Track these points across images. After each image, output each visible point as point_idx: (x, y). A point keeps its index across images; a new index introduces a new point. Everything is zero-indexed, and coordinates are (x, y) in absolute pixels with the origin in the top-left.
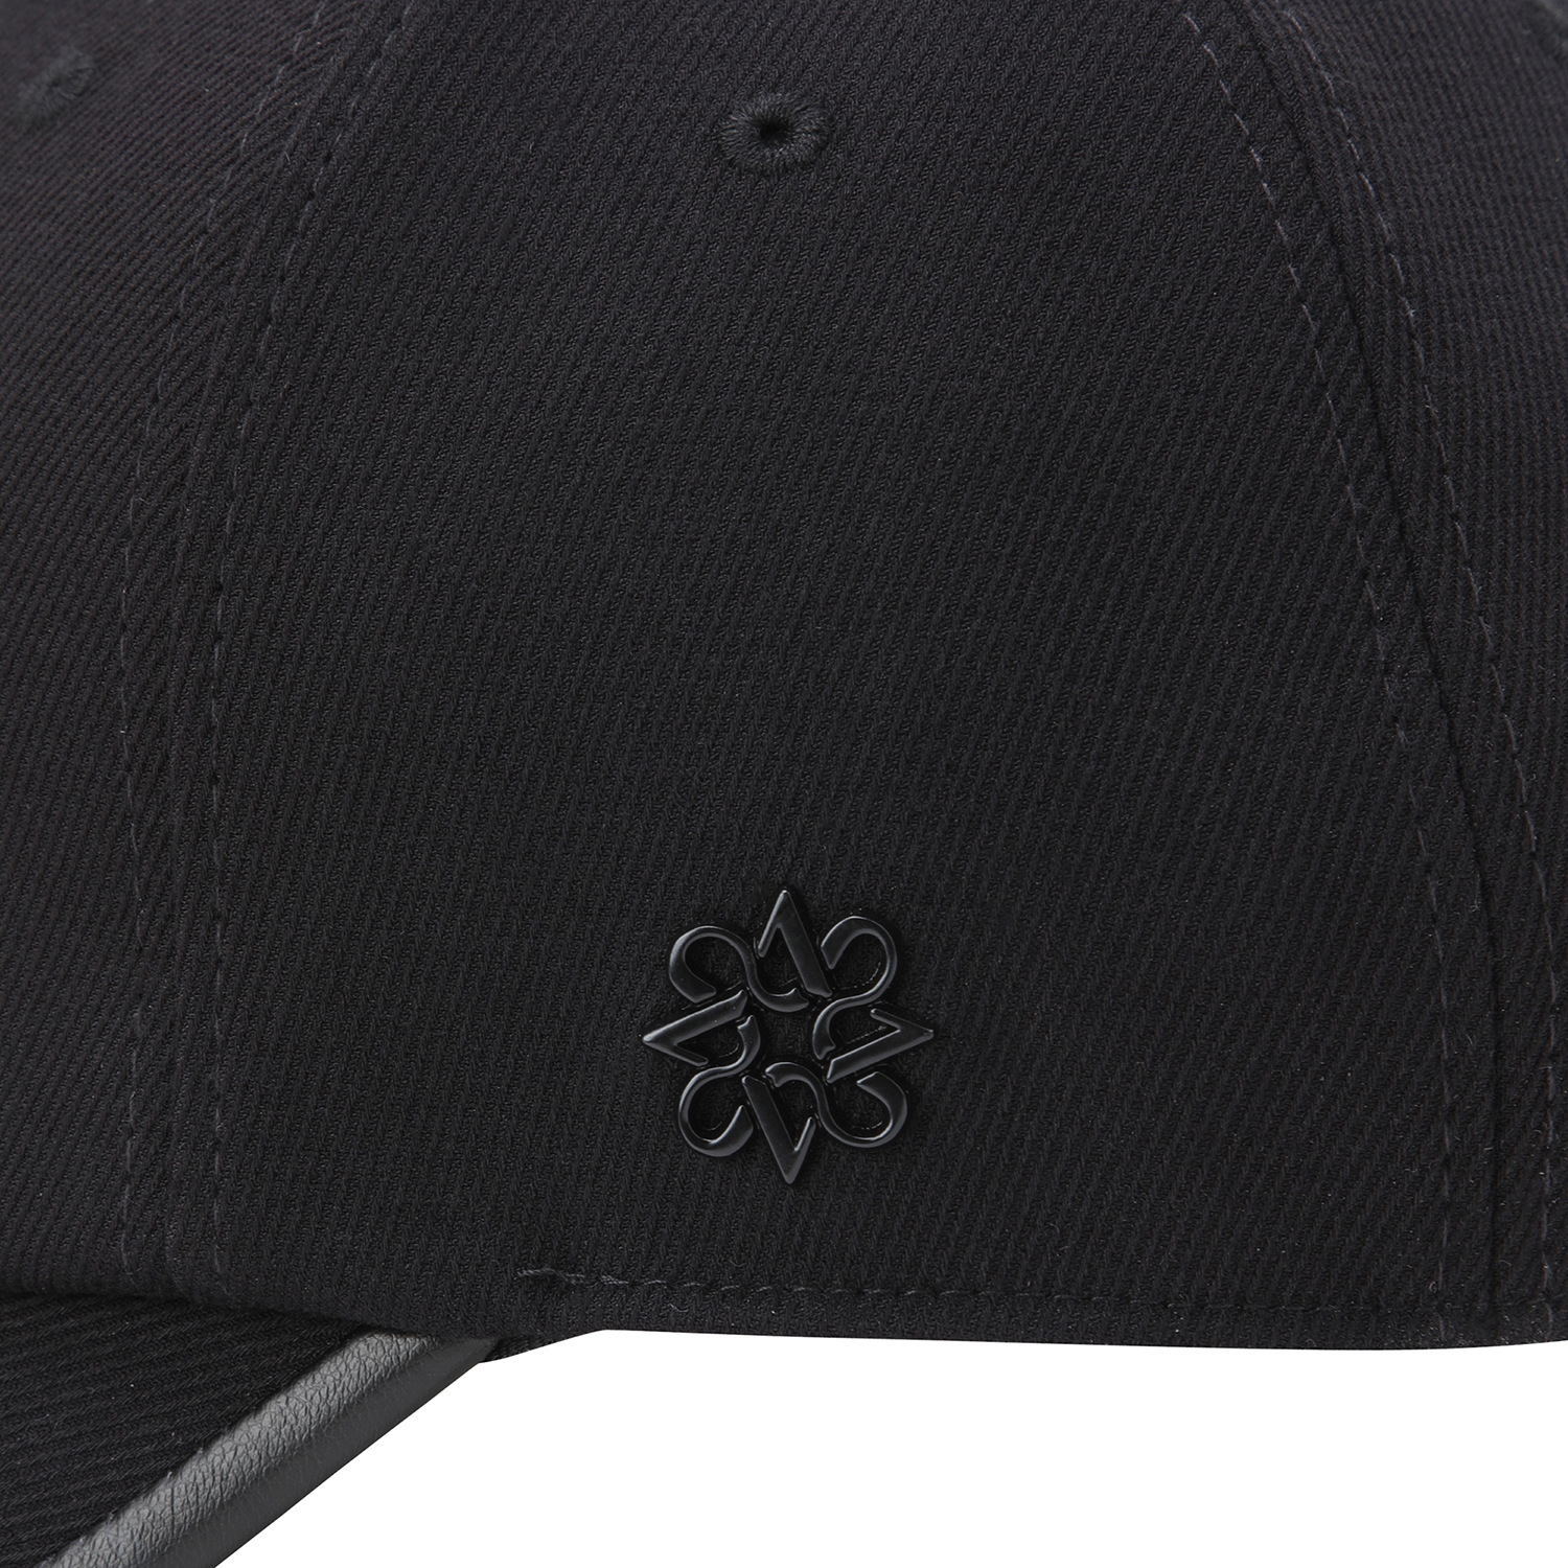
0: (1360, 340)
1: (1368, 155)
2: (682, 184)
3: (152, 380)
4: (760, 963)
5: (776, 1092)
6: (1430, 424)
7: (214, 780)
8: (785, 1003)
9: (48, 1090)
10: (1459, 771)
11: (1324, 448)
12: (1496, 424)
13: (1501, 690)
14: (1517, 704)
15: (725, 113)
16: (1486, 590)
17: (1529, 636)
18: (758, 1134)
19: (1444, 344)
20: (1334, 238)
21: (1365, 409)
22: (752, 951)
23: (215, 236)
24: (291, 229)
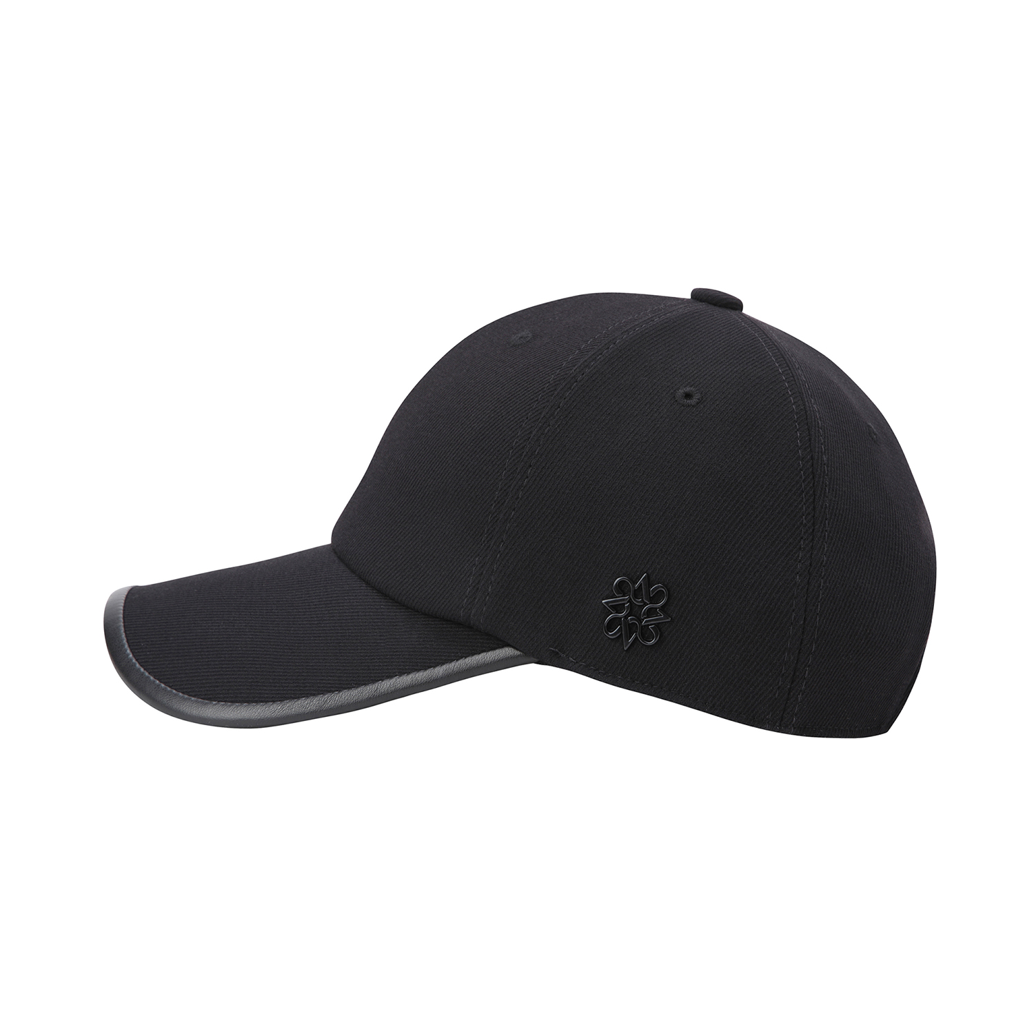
0: (814, 483)
1: (825, 442)
2: (664, 403)
3: (528, 413)
4: (635, 590)
5: (629, 624)
6: (826, 507)
7: (514, 509)
8: (638, 602)
9: (453, 571)
10: (807, 590)
11: (800, 506)
12: (841, 512)
13: (823, 573)
14: (825, 578)
15: (678, 389)
16: (827, 550)
17: (834, 563)
18: (621, 634)
19: (833, 490)
20: (812, 458)
21: (811, 500)
22: (634, 587)
23: (551, 384)
24: (570, 388)
